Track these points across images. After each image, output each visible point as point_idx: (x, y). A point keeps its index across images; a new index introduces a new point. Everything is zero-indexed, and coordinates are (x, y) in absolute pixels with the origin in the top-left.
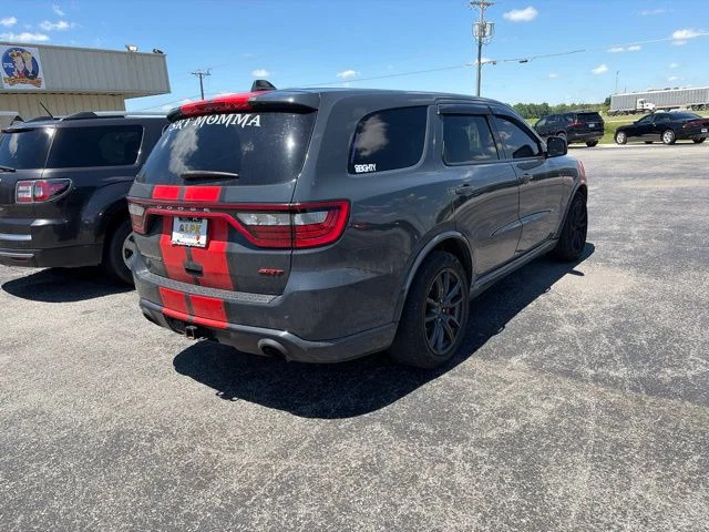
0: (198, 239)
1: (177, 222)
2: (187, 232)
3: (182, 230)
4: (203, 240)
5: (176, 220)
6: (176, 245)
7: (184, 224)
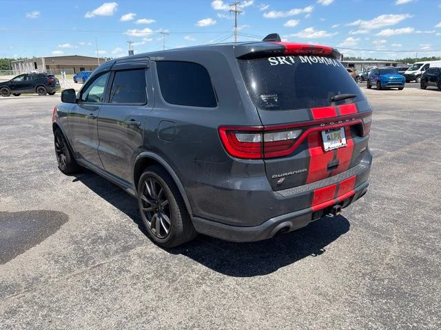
0: (341, 142)
1: (324, 135)
2: (333, 139)
3: (329, 139)
4: (344, 141)
5: (323, 133)
6: (329, 151)
7: (329, 134)
